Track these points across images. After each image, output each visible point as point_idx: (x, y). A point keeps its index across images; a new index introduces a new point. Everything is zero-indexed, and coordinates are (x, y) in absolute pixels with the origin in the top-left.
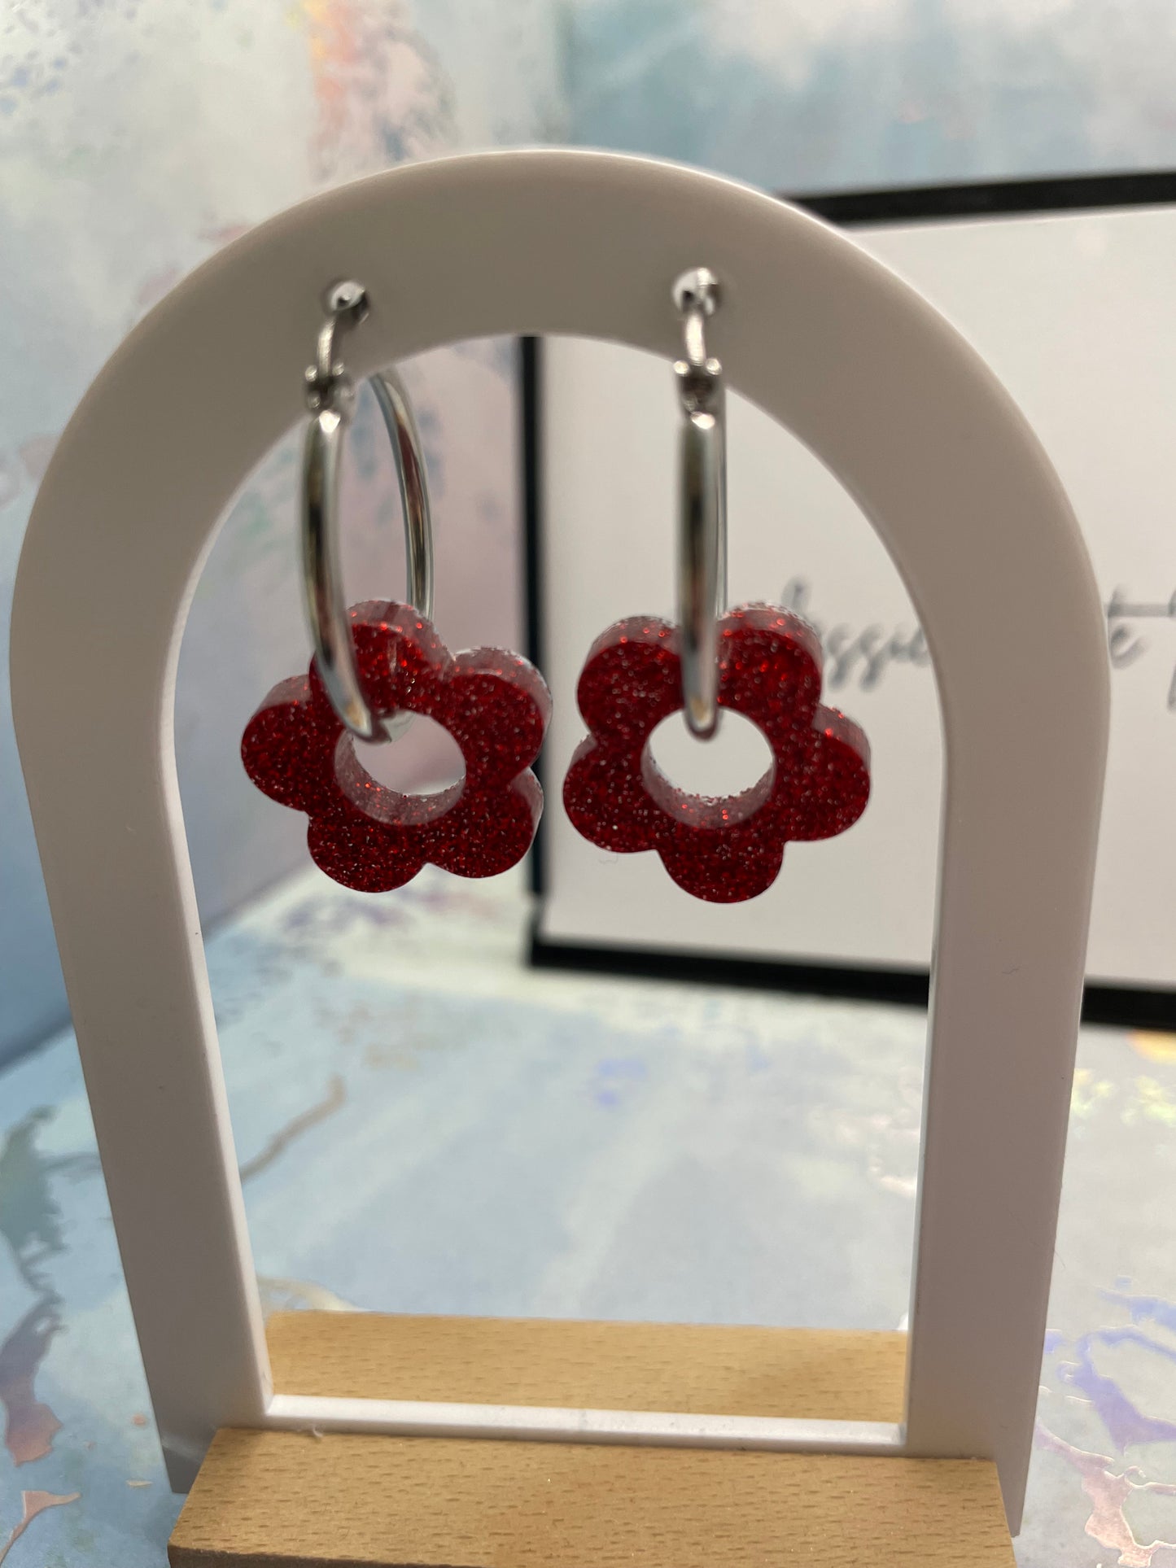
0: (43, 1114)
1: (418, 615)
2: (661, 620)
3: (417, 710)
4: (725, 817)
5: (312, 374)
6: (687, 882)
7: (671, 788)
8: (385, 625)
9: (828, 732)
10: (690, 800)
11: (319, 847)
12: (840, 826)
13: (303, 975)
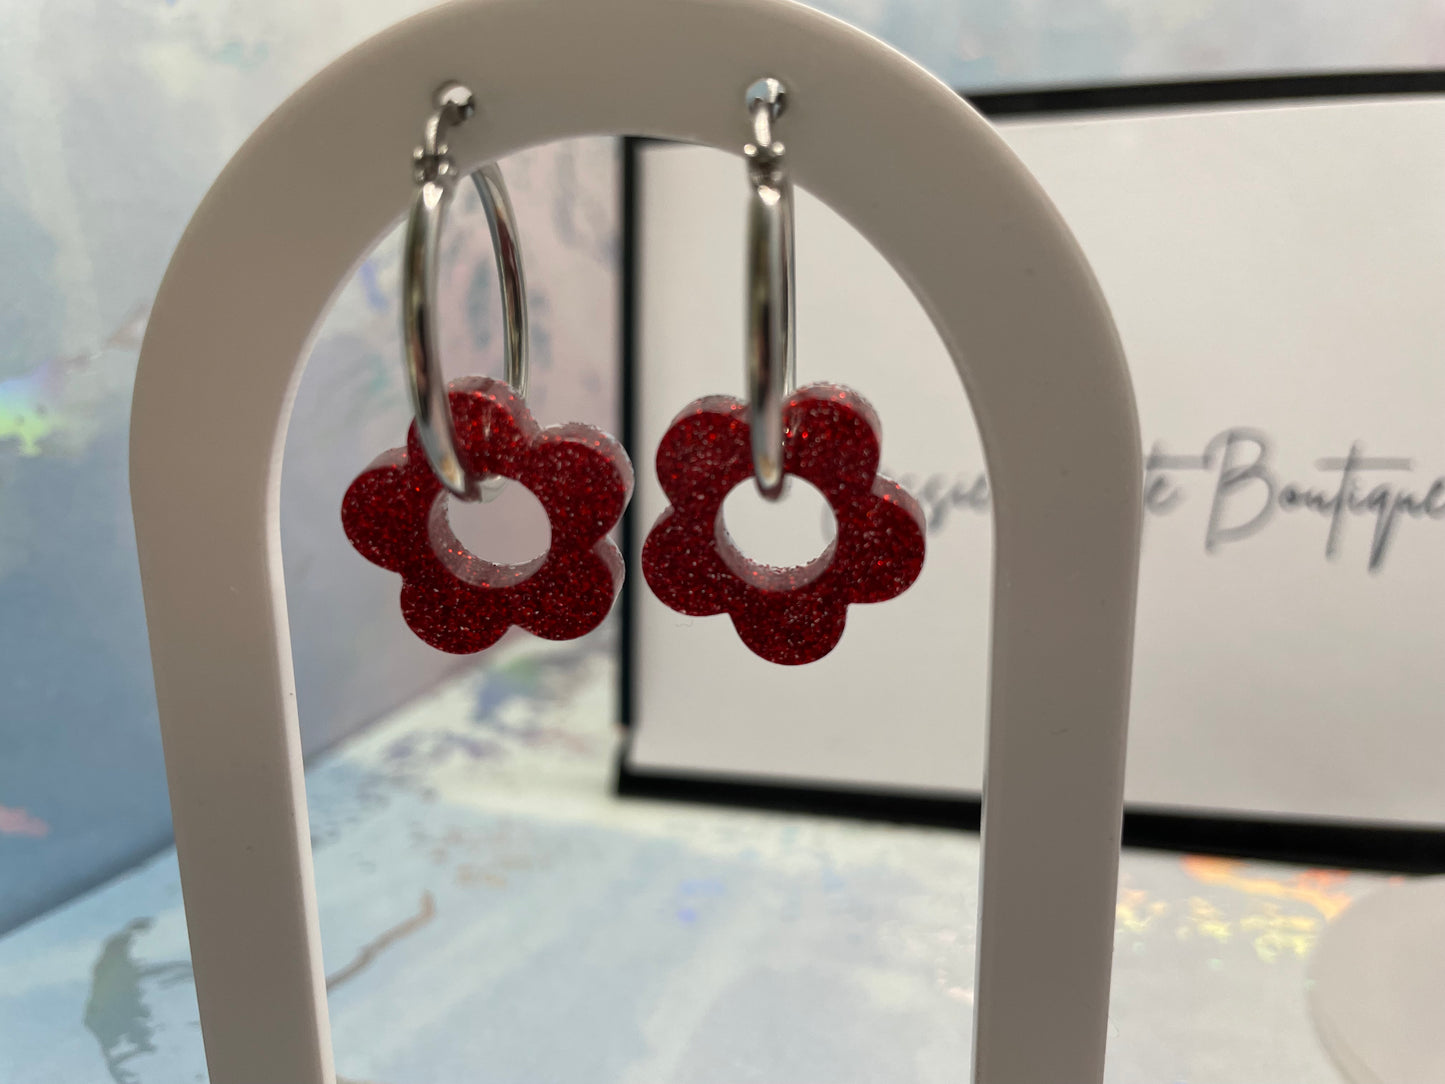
0: (142, 925)
1: (511, 390)
2: (734, 398)
3: (507, 475)
4: (792, 583)
5: (419, 154)
6: (757, 645)
7: (743, 558)
8: (480, 394)
9: (887, 497)
10: (761, 569)
11: (411, 608)
12: (898, 589)
13: (401, 802)
